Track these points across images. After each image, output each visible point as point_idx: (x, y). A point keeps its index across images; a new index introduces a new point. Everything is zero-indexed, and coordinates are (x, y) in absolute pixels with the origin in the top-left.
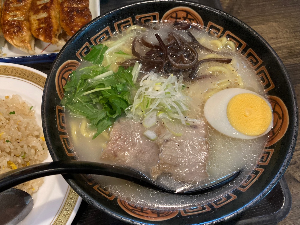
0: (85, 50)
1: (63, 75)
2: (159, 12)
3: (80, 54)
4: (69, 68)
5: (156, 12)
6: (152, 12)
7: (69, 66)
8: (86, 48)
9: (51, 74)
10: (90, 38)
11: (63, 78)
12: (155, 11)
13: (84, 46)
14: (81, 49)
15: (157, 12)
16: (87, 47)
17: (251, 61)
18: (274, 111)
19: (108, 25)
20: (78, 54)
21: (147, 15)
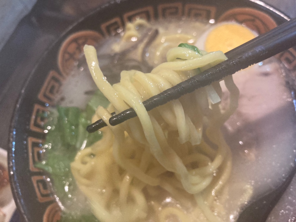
0: (41, 186)
2: (52, 70)
3: (43, 195)
10: (29, 171)
13: (35, 185)
15: (50, 71)
16: (38, 182)
17: (172, 14)
18: (241, 22)
19: (27, 137)
20: (41, 199)
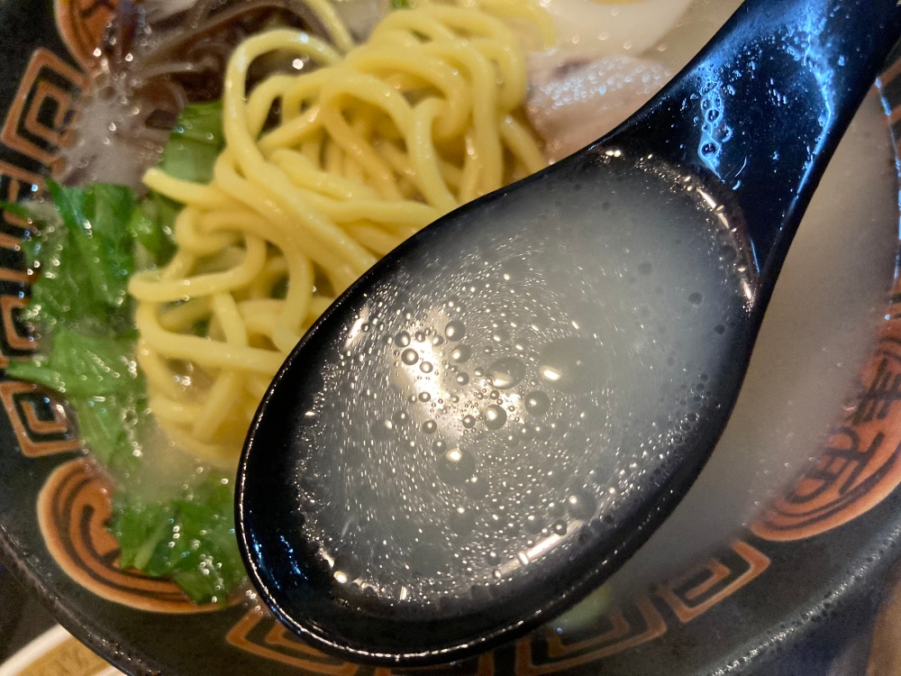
0: (30, 409)
1: (94, 554)
2: (39, 45)
3: (36, 437)
4: (76, 514)
5: (31, 53)
6: (22, 68)
7: (67, 511)
8: (24, 404)
9: (62, 607)
11: (108, 559)
12: (25, 57)
13: (10, 408)
14: (16, 422)
15: (33, 49)
16: (19, 398)
20: (28, 448)
21: (22, 96)
